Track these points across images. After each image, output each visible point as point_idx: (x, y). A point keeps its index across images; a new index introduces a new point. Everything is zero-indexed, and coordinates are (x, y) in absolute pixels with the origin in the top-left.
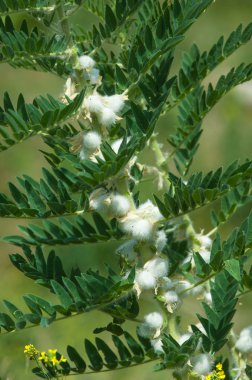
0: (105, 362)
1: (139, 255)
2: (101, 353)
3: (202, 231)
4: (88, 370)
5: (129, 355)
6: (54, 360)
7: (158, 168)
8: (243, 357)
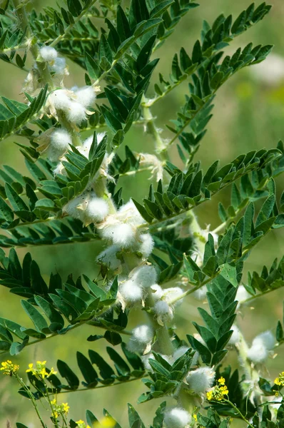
0: (100, 377)
1: (123, 262)
2: (95, 367)
3: (208, 227)
4: (81, 386)
5: (128, 369)
6: (43, 373)
7: (157, 156)
8: (255, 367)
